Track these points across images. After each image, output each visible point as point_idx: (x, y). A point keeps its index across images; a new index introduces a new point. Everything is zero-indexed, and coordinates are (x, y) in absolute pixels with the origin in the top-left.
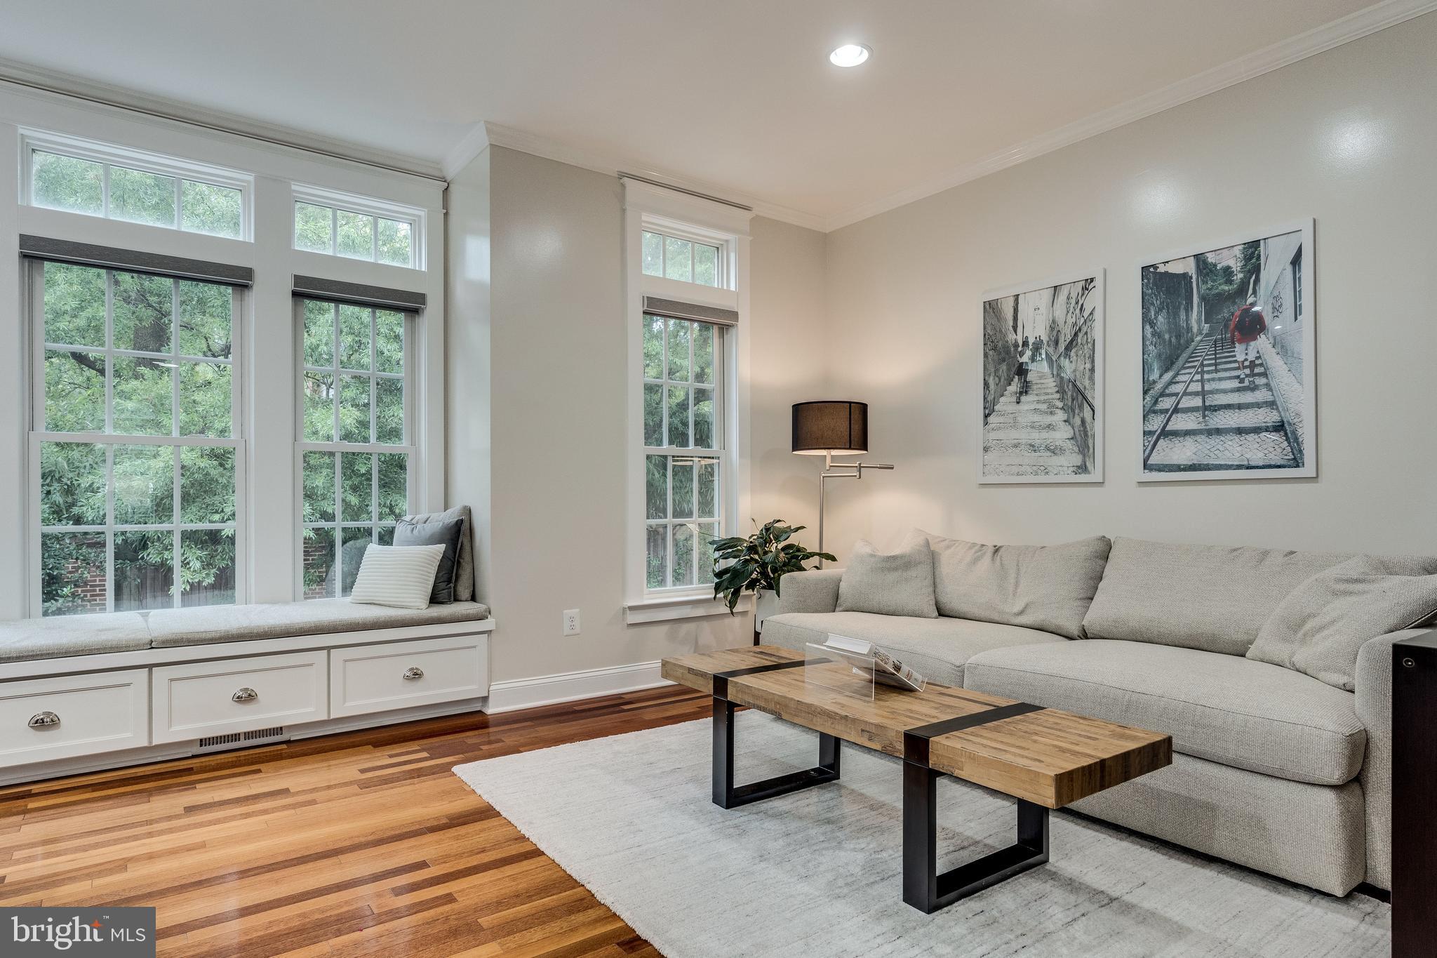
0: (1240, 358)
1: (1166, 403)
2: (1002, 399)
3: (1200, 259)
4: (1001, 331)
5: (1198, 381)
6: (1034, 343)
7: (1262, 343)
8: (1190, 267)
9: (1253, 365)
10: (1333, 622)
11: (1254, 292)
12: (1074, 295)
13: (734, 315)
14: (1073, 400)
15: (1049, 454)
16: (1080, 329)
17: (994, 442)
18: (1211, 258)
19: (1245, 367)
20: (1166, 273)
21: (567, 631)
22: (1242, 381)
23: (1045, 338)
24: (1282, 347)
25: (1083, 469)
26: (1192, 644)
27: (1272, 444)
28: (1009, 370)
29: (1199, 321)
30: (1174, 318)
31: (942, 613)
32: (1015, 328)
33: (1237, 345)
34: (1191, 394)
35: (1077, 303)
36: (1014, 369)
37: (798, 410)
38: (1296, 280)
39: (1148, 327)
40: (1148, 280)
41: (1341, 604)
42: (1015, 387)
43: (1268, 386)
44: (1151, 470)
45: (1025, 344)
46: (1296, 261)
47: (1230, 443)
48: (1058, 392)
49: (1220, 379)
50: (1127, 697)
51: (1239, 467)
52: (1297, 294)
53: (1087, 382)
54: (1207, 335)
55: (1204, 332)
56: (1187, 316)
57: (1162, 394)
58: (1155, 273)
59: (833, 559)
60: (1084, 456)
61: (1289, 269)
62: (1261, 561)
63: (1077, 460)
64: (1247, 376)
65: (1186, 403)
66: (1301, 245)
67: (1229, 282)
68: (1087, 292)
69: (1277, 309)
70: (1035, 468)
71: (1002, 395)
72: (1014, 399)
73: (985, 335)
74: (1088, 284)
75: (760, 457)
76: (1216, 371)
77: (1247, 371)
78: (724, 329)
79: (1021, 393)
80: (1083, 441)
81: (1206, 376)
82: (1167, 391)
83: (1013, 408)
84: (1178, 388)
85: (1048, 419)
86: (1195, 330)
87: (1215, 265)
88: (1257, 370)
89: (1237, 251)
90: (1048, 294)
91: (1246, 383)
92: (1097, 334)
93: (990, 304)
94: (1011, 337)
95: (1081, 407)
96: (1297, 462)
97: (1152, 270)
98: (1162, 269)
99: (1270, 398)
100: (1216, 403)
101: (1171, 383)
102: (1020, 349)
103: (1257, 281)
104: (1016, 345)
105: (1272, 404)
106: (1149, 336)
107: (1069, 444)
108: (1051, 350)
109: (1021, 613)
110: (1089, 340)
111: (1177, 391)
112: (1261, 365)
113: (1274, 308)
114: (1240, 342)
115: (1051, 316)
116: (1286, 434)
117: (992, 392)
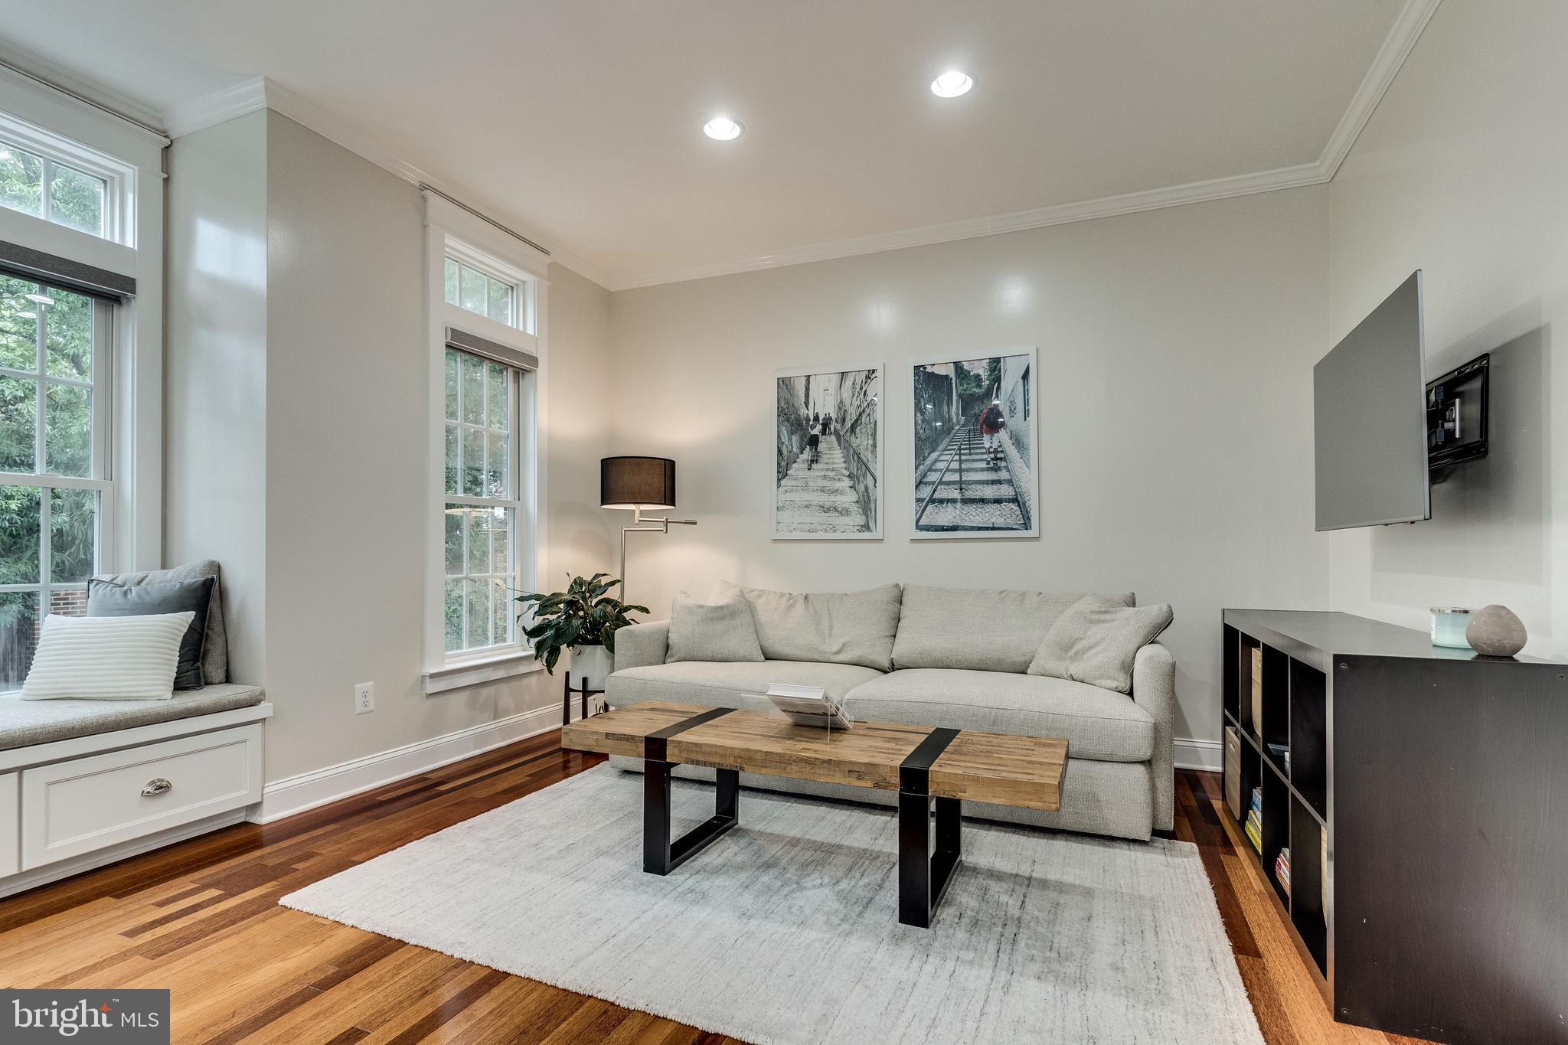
0: (987, 445)
1: (933, 477)
2: (794, 465)
3: (958, 365)
4: (794, 405)
5: (956, 461)
6: (824, 419)
7: (1003, 435)
8: (950, 371)
9: (996, 451)
10: (1097, 643)
11: (997, 396)
12: (858, 382)
13: (534, 361)
14: (858, 470)
15: (837, 514)
16: (864, 411)
17: (788, 502)
18: (966, 366)
19: (990, 453)
20: (933, 373)
21: (359, 708)
22: (988, 463)
23: (833, 416)
24: (1016, 439)
25: (866, 527)
26: (982, 667)
27: (1010, 512)
28: (802, 440)
29: (957, 415)
30: (940, 410)
31: (768, 658)
32: (807, 404)
33: (985, 435)
34: (951, 470)
35: (861, 389)
36: (806, 440)
37: (607, 464)
38: (1026, 392)
39: (919, 415)
40: (919, 377)
41: (1097, 632)
42: (807, 455)
43: (1007, 467)
44: (921, 530)
45: (816, 418)
46: (1025, 377)
47: (980, 510)
48: (845, 462)
49: (974, 460)
50: (993, 714)
51: (987, 529)
52: (1026, 402)
53: (869, 455)
54: (963, 426)
55: (961, 423)
56: (949, 409)
57: (930, 470)
58: (924, 372)
59: (646, 611)
60: (867, 517)
61: (1021, 382)
62: (1022, 601)
63: (861, 520)
64: (992, 459)
65: (949, 477)
66: (1028, 365)
67: (979, 386)
68: (869, 381)
69: (1012, 411)
70: (824, 526)
71: (795, 462)
72: (806, 466)
73: (778, 408)
74: (870, 374)
75: (558, 508)
76: (970, 454)
77: (992, 456)
78: (519, 373)
79: (812, 461)
80: (866, 504)
81: (963, 458)
82: (934, 467)
83: (804, 473)
84: (941, 465)
85: (838, 485)
86: (955, 421)
87: (969, 372)
88: (999, 456)
89: (985, 363)
90: (836, 378)
91: (991, 465)
92: (878, 415)
93: (783, 381)
94: (803, 412)
95: (865, 476)
96: (1026, 525)
97: (922, 369)
98: (929, 369)
99: (1009, 477)
100: (969, 479)
101: (936, 461)
102: (811, 423)
103: (999, 388)
104: (808, 420)
105: (1010, 482)
106: (920, 422)
107: (854, 507)
108: (838, 426)
109: (838, 652)
110: (871, 421)
111: (941, 468)
112: (1002, 452)
113: (1010, 410)
114: (987, 433)
115: (839, 397)
116: (1019, 505)
117: (785, 458)
